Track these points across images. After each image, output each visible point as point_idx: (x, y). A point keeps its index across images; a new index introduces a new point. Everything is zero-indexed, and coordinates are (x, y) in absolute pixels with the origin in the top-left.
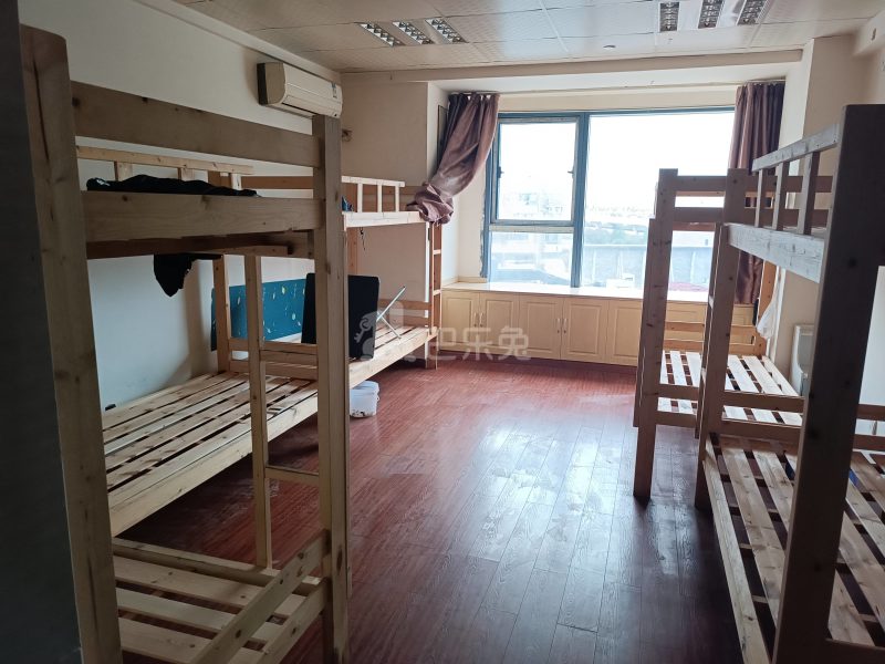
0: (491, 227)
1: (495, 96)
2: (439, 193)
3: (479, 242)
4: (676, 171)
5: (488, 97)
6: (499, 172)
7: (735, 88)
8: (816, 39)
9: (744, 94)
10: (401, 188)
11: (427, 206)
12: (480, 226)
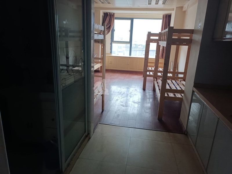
0: (112, 42)
1: (114, 14)
3: (110, 46)
4: (151, 32)
5: (113, 14)
6: (114, 30)
7: (162, 15)
8: (176, 7)
9: (164, 16)
12: (110, 42)
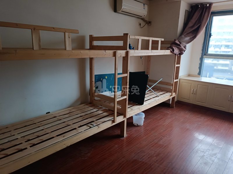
0: (204, 56)
1: (211, 4)
2: (180, 43)
3: (199, 62)
5: (208, 5)
6: (210, 35)
10: (162, 41)
11: (174, 48)
12: (200, 56)
